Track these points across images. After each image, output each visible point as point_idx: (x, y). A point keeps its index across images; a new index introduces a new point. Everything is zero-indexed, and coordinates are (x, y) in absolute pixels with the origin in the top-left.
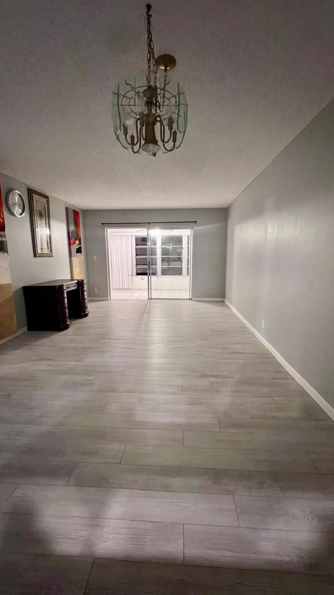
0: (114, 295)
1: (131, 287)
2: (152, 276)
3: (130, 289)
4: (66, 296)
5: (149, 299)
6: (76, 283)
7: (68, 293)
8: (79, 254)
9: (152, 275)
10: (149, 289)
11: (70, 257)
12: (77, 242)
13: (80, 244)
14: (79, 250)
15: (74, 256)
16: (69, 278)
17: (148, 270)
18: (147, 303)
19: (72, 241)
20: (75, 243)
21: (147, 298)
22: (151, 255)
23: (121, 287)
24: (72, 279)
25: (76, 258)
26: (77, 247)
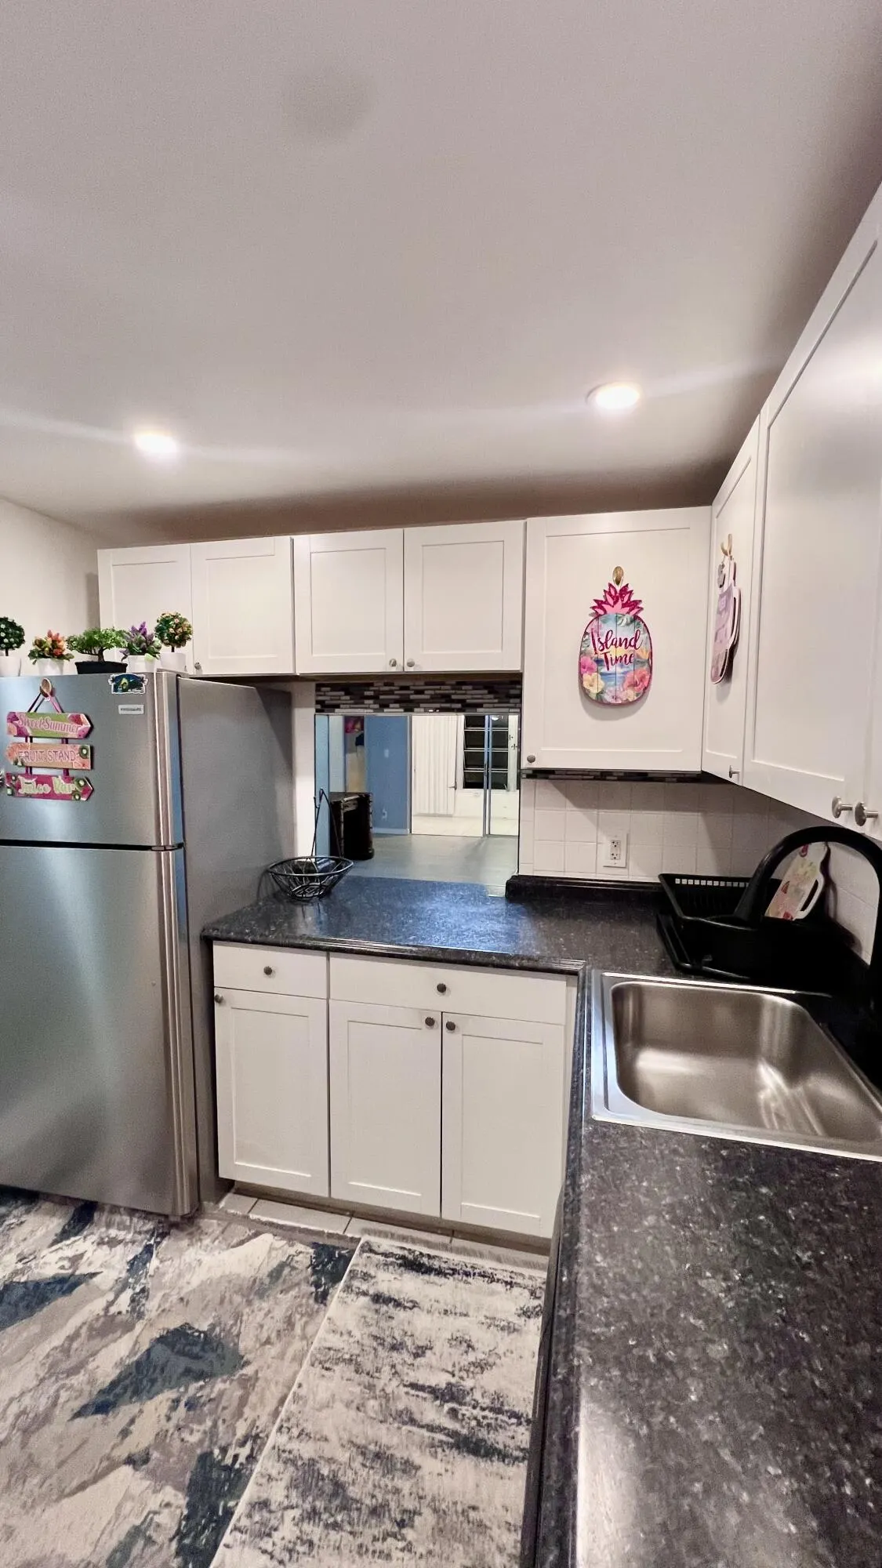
0: (418, 826)
1: (451, 812)
2: (493, 791)
3: (450, 816)
4: (342, 820)
5: (484, 835)
6: (357, 799)
7: (345, 814)
8: (359, 748)
9: (492, 788)
10: (487, 817)
11: (346, 752)
12: (358, 726)
13: (362, 728)
14: (360, 741)
15: (351, 751)
16: (341, 790)
17: (485, 778)
18: (480, 844)
19: (350, 725)
20: (353, 728)
21: (481, 835)
22: (493, 747)
23: (432, 812)
24: (346, 794)
25: (354, 755)
26: (357, 735)
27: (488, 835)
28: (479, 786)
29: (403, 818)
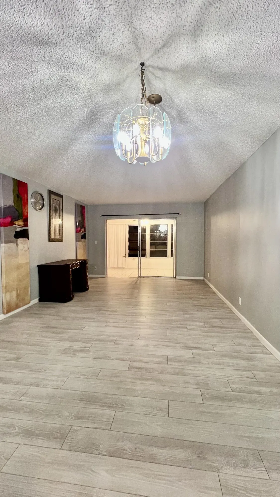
0: (111, 273)
1: (124, 266)
2: (142, 257)
3: (124, 268)
4: (71, 273)
5: (139, 276)
6: (80, 262)
7: (73, 271)
8: (83, 239)
10: (140, 269)
11: (76, 241)
12: (83, 230)
13: (85, 231)
14: (84, 237)
15: (79, 241)
16: (74, 258)
17: (139, 252)
18: (137, 280)
19: (79, 229)
20: (80, 231)
21: (137, 276)
22: (142, 240)
23: (116, 267)
24: (77, 260)
25: (81, 243)
26: (82, 234)
27: (140, 276)
28: (136, 256)
29: (103, 270)
